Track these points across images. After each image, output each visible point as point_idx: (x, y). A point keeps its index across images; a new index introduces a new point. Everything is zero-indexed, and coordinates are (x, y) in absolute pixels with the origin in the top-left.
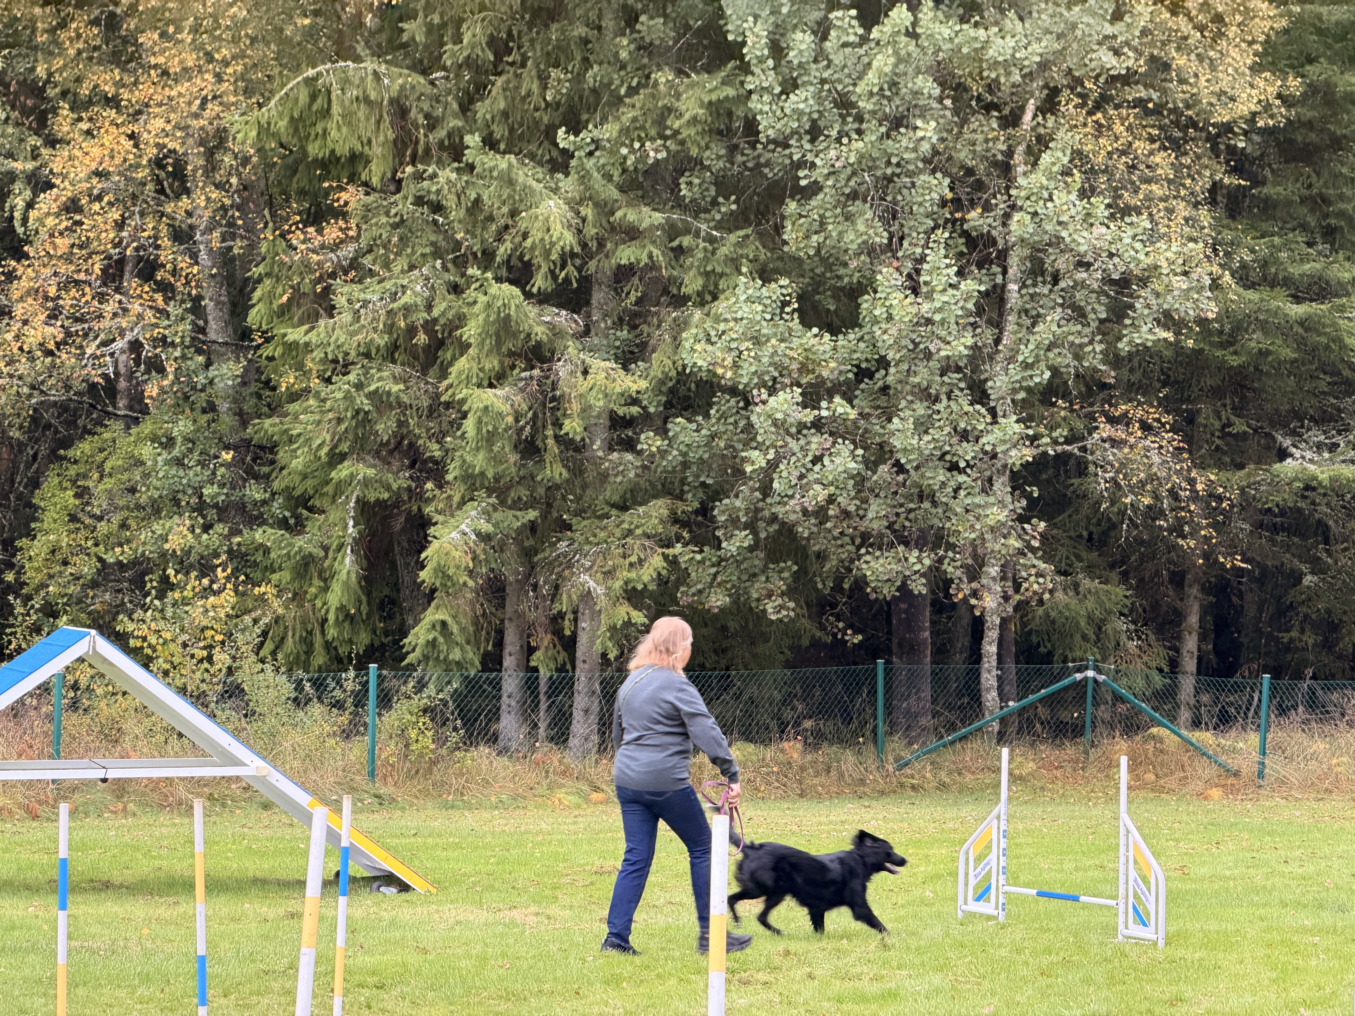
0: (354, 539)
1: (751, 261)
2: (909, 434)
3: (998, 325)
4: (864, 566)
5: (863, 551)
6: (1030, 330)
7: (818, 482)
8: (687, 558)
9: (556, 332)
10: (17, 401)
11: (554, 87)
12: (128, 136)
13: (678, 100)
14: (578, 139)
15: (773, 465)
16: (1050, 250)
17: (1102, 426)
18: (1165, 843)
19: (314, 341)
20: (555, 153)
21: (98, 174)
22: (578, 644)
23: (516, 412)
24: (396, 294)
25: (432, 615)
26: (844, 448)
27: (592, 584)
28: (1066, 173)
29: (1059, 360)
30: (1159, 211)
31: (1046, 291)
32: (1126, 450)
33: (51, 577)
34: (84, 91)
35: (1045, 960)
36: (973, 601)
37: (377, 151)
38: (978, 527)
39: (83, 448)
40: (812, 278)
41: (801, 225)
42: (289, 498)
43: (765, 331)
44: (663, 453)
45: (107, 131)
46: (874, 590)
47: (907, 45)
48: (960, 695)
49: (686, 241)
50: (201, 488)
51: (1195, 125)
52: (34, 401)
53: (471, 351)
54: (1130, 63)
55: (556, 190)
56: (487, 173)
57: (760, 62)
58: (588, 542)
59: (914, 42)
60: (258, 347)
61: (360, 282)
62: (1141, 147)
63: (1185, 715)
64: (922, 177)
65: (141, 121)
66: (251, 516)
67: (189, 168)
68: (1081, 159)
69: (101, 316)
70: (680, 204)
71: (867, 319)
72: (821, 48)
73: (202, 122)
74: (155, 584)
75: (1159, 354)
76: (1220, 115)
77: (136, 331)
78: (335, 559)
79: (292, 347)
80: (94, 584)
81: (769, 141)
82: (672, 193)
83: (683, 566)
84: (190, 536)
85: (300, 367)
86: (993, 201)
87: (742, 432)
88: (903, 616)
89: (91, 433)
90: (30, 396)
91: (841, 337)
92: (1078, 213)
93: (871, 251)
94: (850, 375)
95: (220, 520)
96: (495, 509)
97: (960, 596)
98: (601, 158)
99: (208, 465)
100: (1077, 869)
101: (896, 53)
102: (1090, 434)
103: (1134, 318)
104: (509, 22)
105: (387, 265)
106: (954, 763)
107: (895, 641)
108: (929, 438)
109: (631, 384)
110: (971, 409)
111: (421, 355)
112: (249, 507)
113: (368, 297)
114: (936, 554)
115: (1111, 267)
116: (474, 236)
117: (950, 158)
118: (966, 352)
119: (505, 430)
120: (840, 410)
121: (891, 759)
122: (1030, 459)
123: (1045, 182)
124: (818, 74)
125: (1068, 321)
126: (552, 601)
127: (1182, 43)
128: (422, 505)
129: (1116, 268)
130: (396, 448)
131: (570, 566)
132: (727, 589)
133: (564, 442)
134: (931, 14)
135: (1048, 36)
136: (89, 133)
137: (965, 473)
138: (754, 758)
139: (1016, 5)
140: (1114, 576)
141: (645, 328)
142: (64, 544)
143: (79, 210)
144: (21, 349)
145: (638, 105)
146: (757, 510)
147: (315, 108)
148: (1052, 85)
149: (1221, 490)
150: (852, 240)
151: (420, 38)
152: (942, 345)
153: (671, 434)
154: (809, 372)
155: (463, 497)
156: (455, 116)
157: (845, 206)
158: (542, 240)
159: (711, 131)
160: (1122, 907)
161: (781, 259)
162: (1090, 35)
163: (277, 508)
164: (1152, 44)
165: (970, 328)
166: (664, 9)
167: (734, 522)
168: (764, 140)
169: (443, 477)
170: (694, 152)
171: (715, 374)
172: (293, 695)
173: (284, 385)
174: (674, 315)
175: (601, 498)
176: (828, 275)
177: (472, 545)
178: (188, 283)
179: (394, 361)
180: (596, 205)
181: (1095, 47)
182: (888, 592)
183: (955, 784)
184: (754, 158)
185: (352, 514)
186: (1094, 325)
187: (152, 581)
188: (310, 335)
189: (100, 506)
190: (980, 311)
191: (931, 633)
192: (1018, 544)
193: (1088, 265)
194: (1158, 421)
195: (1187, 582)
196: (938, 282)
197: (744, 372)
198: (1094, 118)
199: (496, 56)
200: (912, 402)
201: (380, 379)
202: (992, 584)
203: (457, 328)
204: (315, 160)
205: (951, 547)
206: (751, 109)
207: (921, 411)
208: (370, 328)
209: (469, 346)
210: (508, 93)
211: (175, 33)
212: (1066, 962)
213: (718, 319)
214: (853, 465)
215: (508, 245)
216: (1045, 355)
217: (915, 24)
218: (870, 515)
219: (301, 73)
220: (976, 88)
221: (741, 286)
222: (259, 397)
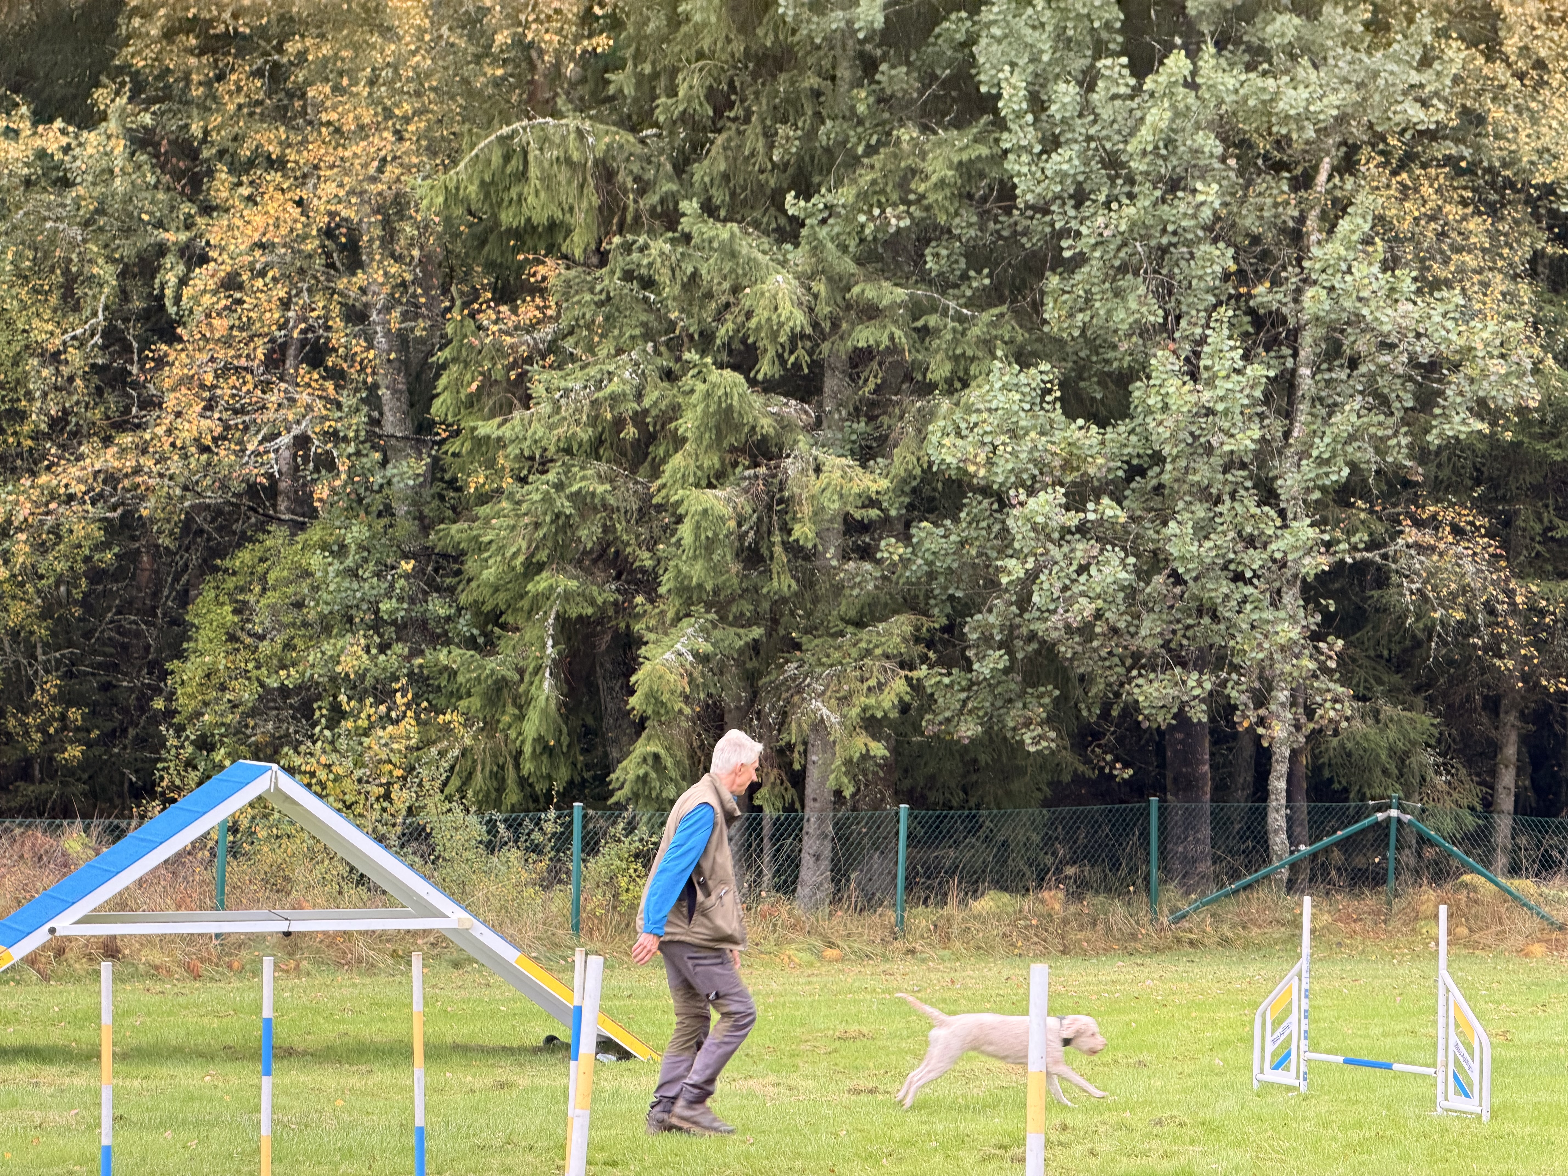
0: (553, 660)
1: (1006, 343)
2: (1188, 540)
3: (1288, 414)
4: (1136, 690)
5: (1134, 673)
6: (1326, 421)
7: (1083, 594)
8: (933, 681)
9: (784, 424)
10: (168, 504)
11: (782, 146)
12: (295, 202)
13: (923, 160)
14: (810, 205)
15: (1032, 576)
16: (1349, 330)
17: (1407, 529)
18: (1484, 1006)
19: (508, 435)
20: (782, 221)
21: (262, 246)
22: (808, 780)
23: (739, 515)
24: (601, 381)
25: (643, 747)
26: (1114, 555)
27: (825, 711)
28: (1368, 241)
29: (1359, 454)
30: (1473, 284)
31: (1343, 376)
32: (1435, 558)
33: (206, 704)
34: (245, 152)
35: (1355, 1135)
36: (1260, 731)
37: (579, 218)
38: (1266, 645)
39: (245, 557)
40: (1075, 362)
41: (1065, 302)
42: (478, 613)
43: (1022, 423)
44: (905, 562)
45: (271, 198)
46: (1147, 718)
47: (1185, 97)
48: (1243, 839)
49: (933, 320)
50: (377, 603)
51: (1512, 185)
52: (187, 504)
53: (687, 446)
54: (1441, 116)
55: (784, 263)
56: (706, 244)
57: (1018, 117)
58: (820, 663)
59: (1193, 94)
60: (443, 441)
61: (560, 367)
62: (1453, 211)
63: (1502, 860)
64: (1202, 247)
65: (310, 185)
66: (432, 635)
67: (365, 238)
68: (1383, 226)
69: (264, 407)
70: (925, 279)
71: (1139, 409)
72: (1087, 101)
73: (381, 187)
74: (324, 712)
75: (1471, 447)
76: (1542, 175)
77: (304, 424)
78: (532, 683)
79: (481, 443)
80: (253, 712)
81: (1028, 207)
82: (916, 265)
83: (929, 691)
84: (365, 657)
85: (490, 464)
86: (1283, 274)
87: (996, 537)
88: (1179, 747)
89: (250, 540)
90: (182, 498)
91: (1109, 429)
92: (1381, 288)
93: (1144, 332)
94: (1120, 473)
95: (398, 640)
96: (715, 626)
97: (1246, 724)
98: (835, 226)
99: (385, 578)
100: (1385, 1035)
101: (1173, 106)
102: (1393, 539)
103: (1444, 407)
104: (731, 72)
105: (591, 349)
106: (1238, 915)
107: (1170, 775)
108: (1211, 544)
109: (870, 484)
110: (1258, 511)
111: (630, 452)
112: (432, 624)
113: (570, 385)
114: (1218, 677)
115: (1419, 349)
116: (690, 315)
117: (1234, 225)
118: (1253, 446)
119: (727, 536)
120: (1109, 513)
121: (1166, 910)
122: (1327, 568)
123: (1343, 252)
124: (1083, 131)
125: (1370, 410)
126: (779, 731)
127: (1499, 94)
128: (631, 622)
129: (1425, 350)
130: (600, 556)
131: (799, 690)
132: (979, 717)
133: (795, 550)
134: (1213, 62)
135: (1346, 86)
136: (250, 199)
137: (1252, 584)
138: (1010, 910)
139: (1309, 50)
140: (1419, 701)
141: (885, 419)
142: (221, 667)
143: (240, 287)
144: (173, 445)
145: (878, 166)
146: (1012, 627)
147: (509, 170)
148: (1350, 141)
149: (1544, 603)
150: (1122, 319)
151: (629, 90)
152: (1225, 439)
153: (915, 540)
154: (1073, 469)
155: (677, 614)
156: (670, 179)
157: (1114, 280)
158: (769, 319)
159: (960, 196)
160: (1441, 1077)
161: (1040, 340)
162: (1394, 85)
163: (464, 625)
164: (1465, 94)
165: (1257, 420)
166: (907, 56)
167: (987, 640)
168: (1022, 206)
169: (655, 590)
170: (942, 219)
171: (966, 472)
172: (486, 838)
173: (473, 485)
174: (918, 404)
175: (835, 613)
176: (1094, 359)
177: (688, 667)
178: (363, 369)
179: (598, 458)
180: (830, 279)
181: (1400, 98)
182: (1163, 720)
183: (1239, 938)
184: (1010, 226)
185: (551, 632)
186: (1398, 414)
187: (321, 710)
188: (503, 428)
189: (262, 623)
190: (1267, 399)
191: (1211, 766)
192: (1312, 665)
193: (1392, 347)
194: (1472, 524)
195: (1503, 709)
196: (1221, 367)
197: (999, 470)
198: (1398, 178)
199: (715, 112)
200: (1191, 503)
201: (583, 478)
202: (1280, 710)
203: (671, 420)
204: (509, 230)
205: (1235, 668)
206: (1006, 170)
207: (1201, 514)
208: (572, 421)
209: (684, 440)
210: (729, 153)
211: (350, 85)
212: (1380, 1137)
213: (969, 410)
214: (1123, 575)
215: (730, 326)
216: (1343, 449)
217: (1194, 73)
218: (1143, 632)
219: (494, 131)
220: (1263, 145)
221: (996, 373)
222: (442, 498)
